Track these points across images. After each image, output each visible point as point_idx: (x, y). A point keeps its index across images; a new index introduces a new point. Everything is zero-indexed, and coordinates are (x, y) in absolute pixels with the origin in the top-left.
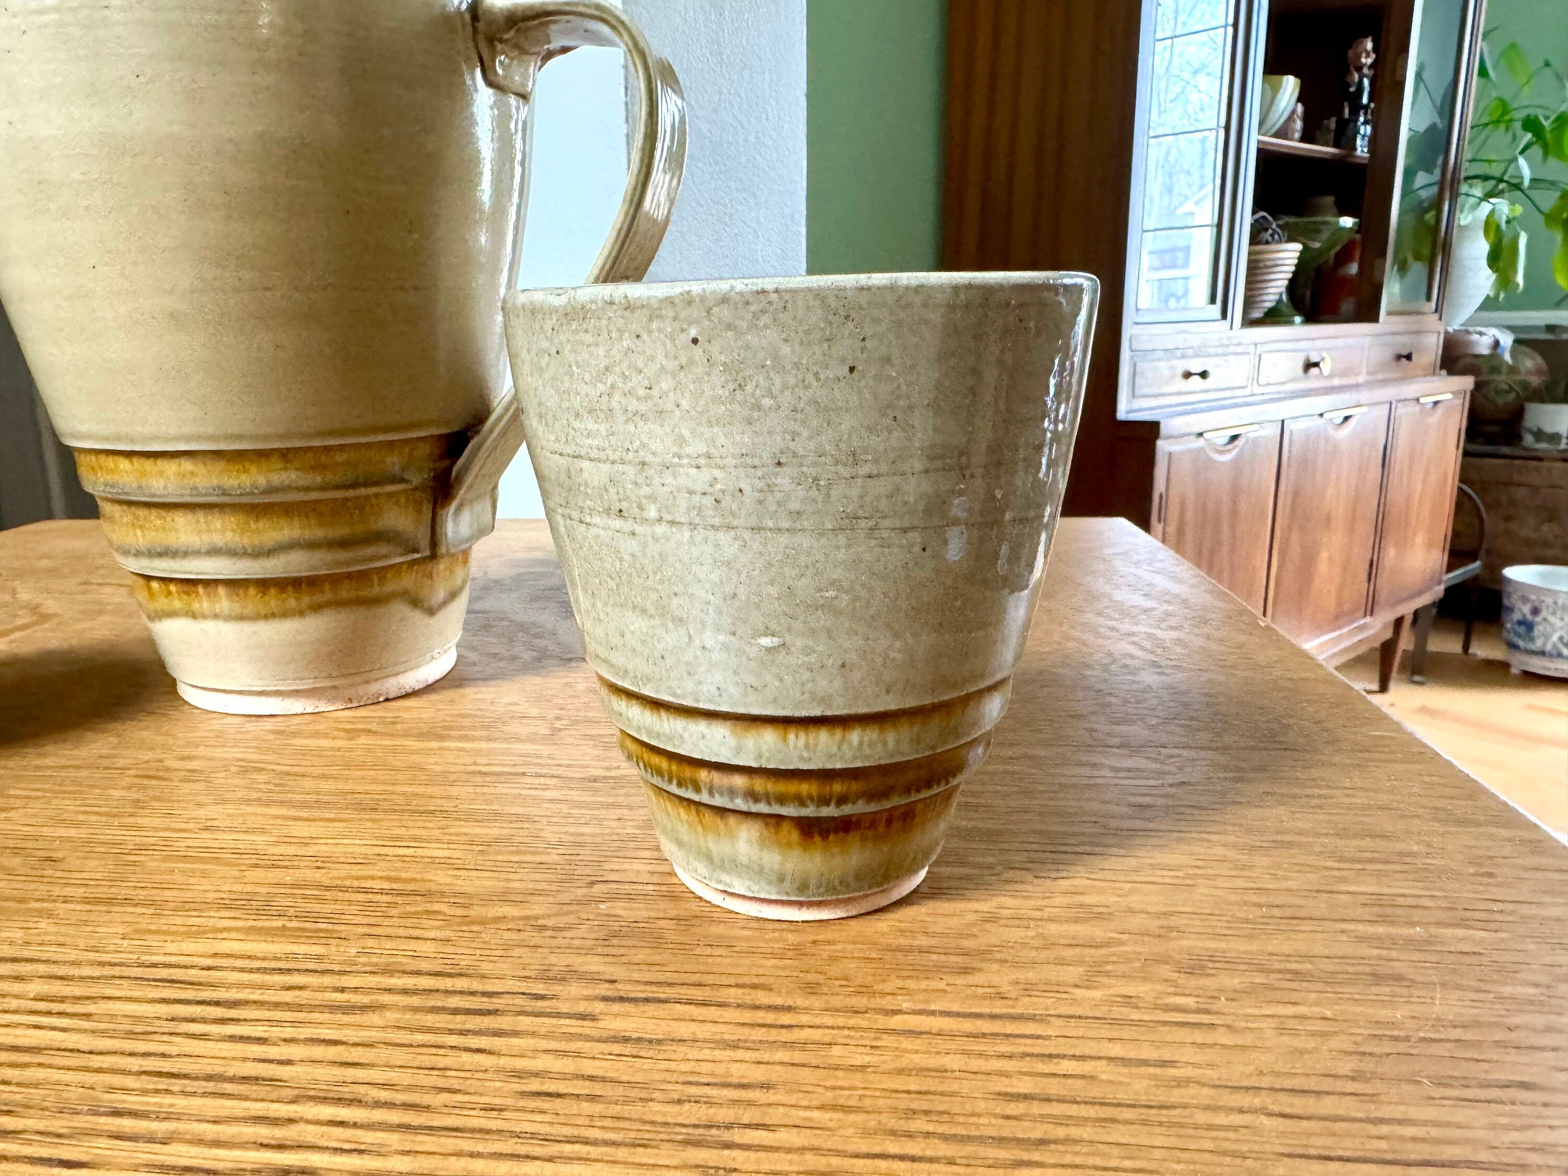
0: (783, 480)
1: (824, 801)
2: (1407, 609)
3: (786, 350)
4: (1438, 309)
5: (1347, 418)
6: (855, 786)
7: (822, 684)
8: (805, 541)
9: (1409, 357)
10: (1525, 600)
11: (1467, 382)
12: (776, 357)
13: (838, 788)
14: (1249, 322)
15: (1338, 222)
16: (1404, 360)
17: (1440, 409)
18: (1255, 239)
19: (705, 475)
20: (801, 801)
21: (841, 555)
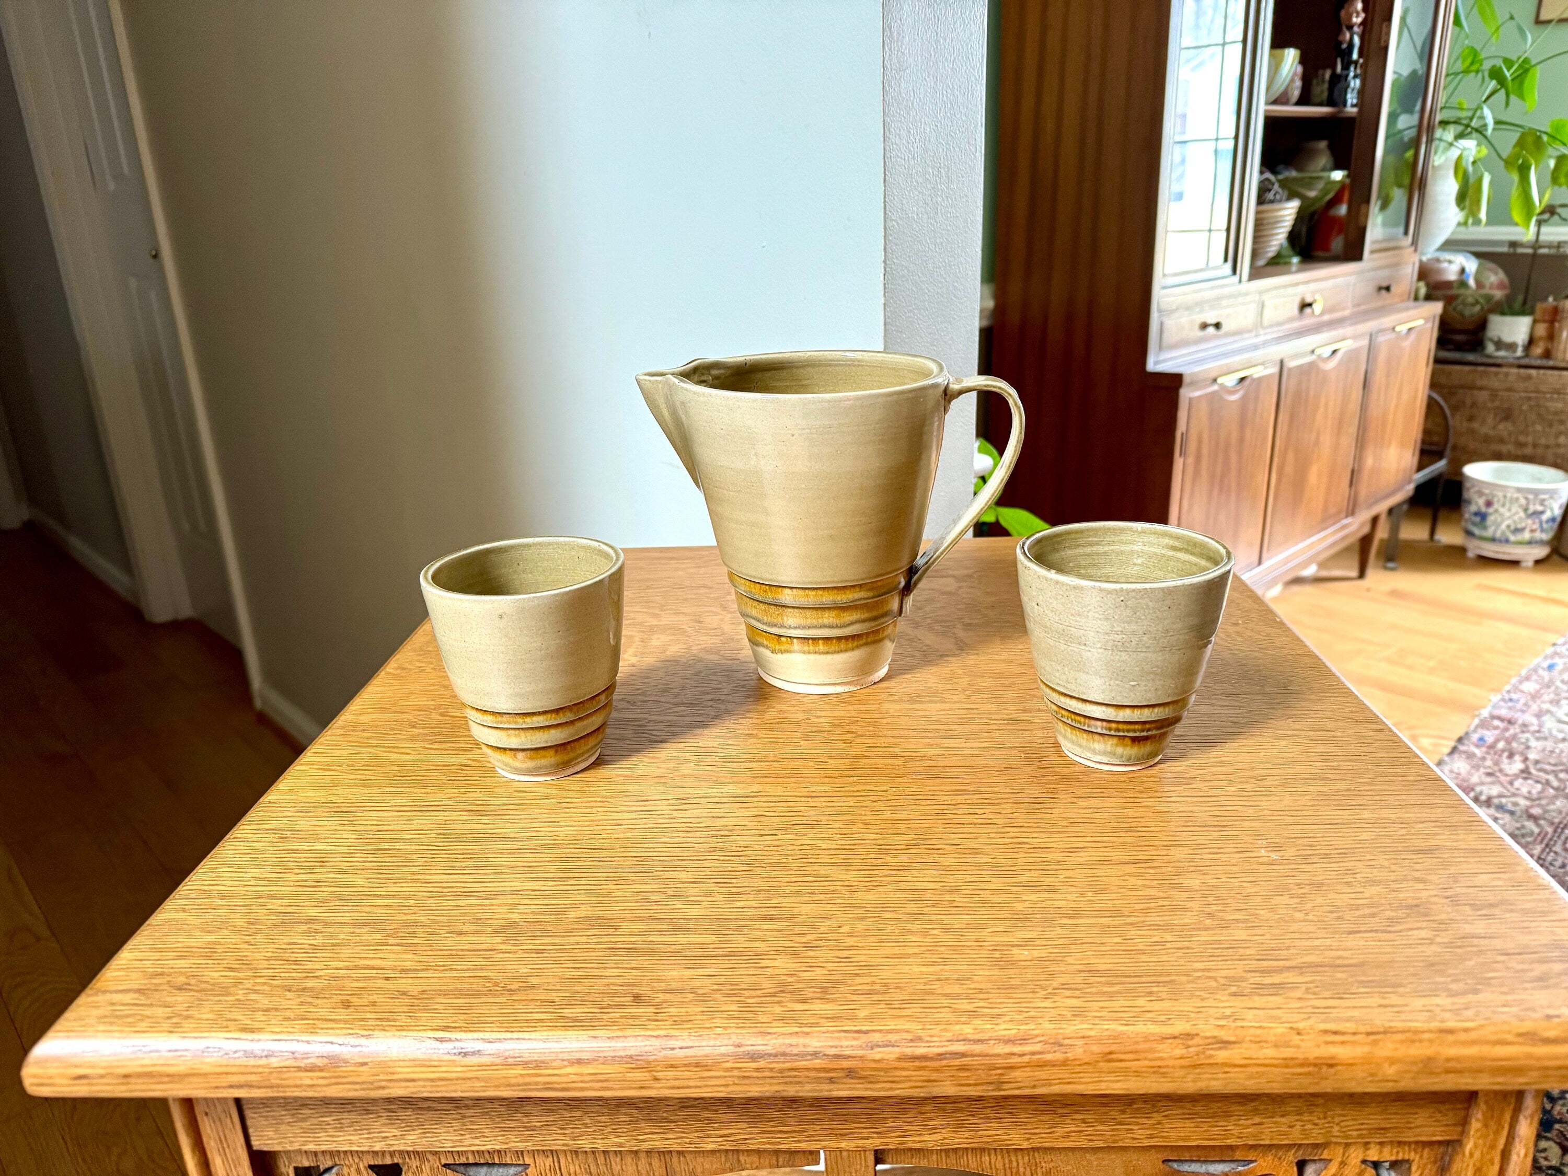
0: (1145, 638)
1: (1143, 731)
2: (1382, 507)
3: (1150, 604)
4: (1415, 243)
5: (1334, 352)
6: (1153, 725)
7: (1149, 695)
8: (1150, 655)
9: (1388, 289)
10: (1481, 494)
11: (1437, 308)
12: (1147, 606)
13: (1147, 726)
14: (1256, 273)
15: (1329, 177)
16: (1384, 292)
17: (1413, 335)
18: (1261, 201)
19: (1120, 637)
20: (1135, 731)
21: (1160, 658)
